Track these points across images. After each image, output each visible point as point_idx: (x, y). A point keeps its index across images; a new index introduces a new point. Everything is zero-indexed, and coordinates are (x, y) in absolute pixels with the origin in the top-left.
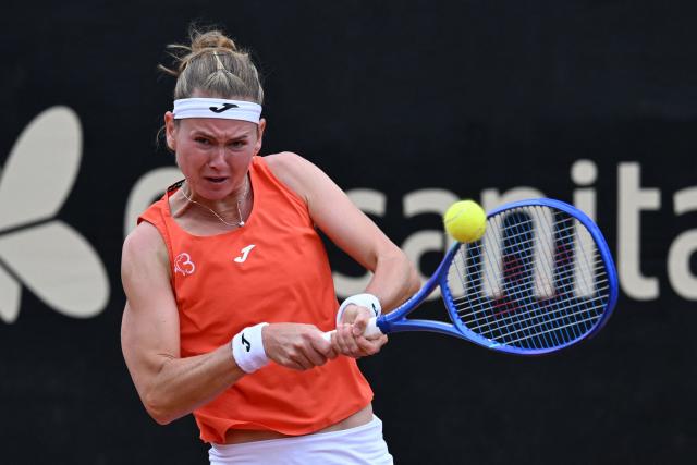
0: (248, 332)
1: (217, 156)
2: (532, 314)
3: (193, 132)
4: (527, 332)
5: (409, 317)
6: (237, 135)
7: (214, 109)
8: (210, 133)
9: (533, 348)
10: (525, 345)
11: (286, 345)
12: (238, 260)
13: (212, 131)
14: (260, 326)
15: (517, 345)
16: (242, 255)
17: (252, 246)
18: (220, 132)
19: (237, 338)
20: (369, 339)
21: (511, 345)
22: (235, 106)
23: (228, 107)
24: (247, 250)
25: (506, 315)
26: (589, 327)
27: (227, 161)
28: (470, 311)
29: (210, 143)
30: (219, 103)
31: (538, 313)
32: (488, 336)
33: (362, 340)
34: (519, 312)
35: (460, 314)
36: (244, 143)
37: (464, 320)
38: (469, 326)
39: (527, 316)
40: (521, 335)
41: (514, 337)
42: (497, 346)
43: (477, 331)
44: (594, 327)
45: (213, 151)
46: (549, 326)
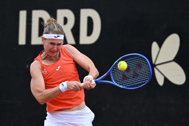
0: (63, 83)
1: (55, 47)
2: (131, 80)
3: (50, 42)
4: (130, 84)
5: (102, 80)
6: (60, 43)
7: (55, 37)
8: (54, 42)
9: (131, 87)
10: (129, 87)
11: (72, 85)
12: (57, 70)
13: (54, 41)
14: (66, 82)
15: (127, 87)
16: (58, 68)
17: (60, 66)
18: (56, 42)
19: (61, 84)
20: (93, 85)
21: (126, 87)
22: (60, 36)
23: (58, 36)
24: (59, 67)
25: (125, 80)
26: (144, 83)
27: (57, 48)
28: (117, 79)
29: (53, 44)
30: (56, 35)
31: (133, 80)
32: (120, 85)
33: (91, 85)
34: (128, 79)
35: (114, 79)
36: (61, 44)
37: (115, 81)
38: (116, 82)
39: (130, 80)
40: (128, 85)
41: (127, 85)
42: (122, 87)
43: (118, 84)
44: (145, 83)
45: (54, 46)
46: (135, 83)
